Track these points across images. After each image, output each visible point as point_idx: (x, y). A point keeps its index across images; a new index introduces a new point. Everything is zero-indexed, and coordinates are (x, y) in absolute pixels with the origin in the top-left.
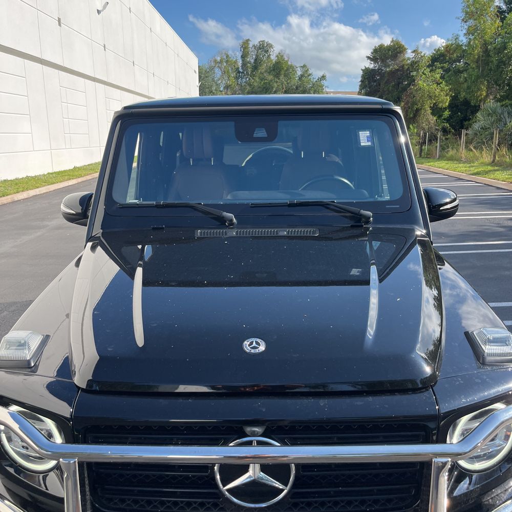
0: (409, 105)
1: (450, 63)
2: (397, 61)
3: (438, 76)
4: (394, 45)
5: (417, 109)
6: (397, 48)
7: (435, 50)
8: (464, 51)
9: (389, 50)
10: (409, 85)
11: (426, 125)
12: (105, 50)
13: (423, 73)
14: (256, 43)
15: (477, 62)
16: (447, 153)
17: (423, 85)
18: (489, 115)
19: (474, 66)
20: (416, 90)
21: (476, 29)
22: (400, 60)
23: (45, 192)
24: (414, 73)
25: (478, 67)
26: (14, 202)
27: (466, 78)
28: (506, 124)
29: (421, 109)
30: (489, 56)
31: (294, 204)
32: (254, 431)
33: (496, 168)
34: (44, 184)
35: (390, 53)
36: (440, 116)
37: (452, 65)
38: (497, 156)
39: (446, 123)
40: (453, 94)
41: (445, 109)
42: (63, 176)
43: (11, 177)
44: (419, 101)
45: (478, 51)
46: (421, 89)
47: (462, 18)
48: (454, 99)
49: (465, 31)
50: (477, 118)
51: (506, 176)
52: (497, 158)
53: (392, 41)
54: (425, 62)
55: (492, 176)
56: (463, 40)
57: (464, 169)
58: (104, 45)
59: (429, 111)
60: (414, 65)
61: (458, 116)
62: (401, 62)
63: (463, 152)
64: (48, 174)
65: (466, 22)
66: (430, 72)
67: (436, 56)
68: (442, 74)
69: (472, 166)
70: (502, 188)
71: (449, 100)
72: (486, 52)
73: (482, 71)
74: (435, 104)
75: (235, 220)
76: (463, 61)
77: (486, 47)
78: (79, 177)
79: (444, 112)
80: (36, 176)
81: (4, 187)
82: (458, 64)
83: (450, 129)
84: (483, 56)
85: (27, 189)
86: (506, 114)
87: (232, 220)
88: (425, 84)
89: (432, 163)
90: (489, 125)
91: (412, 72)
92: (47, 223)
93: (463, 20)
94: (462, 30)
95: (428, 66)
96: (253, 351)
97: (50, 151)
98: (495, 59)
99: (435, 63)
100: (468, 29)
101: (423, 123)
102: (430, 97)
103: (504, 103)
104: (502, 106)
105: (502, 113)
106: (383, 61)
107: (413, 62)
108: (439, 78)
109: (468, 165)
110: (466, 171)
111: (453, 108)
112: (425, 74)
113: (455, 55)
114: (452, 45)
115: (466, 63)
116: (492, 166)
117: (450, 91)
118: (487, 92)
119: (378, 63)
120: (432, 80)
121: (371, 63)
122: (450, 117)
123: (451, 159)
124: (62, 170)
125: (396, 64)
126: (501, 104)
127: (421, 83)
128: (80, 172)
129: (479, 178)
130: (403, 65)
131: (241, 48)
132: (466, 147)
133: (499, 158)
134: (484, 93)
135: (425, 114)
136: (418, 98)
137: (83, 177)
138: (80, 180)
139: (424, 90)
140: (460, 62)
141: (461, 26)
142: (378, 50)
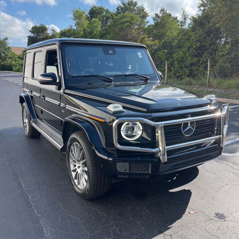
6: (43, 28)
35: (41, 30)
47: (73, 18)
53: (41, 24)
62: (46, 34)
87: (112, 80)
106: (37, 33)
107: (53, 35)
119: (35, 34)
121: (32, 34)
125: (44, 35)
130: (47, 36)
142: (35, 28)
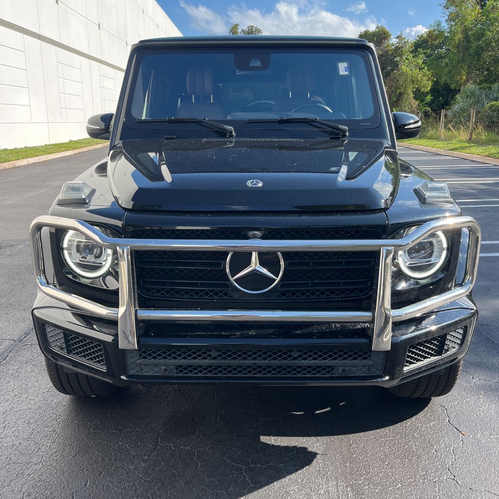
0: (393, 89)
1: (432, 49)
2: (382, 47)
3: (421, 61)
4: (379, 31)
5: (400, 93)
6: (382, 34)
7: (418, 37)
8: (446, 37)
9: (374, 36)
10: (393, 70)
11: (409, 109)
12: (99, 29)
13: (406, 58)
14: (245, 28)
15: (458, 48)
16: (427, 133)
17: (406, 70)
18: (468, 97)
19: (455, 51)
20: (400, 75)
21: (457, 16)
22: (385, 45)
23: (43, 160)
24: (398, 59)
25: (459, 52)
26: (15, 168)
27: (447, 63)
28: (484, 105)
29: (404, 93)
30: (469, 42)
31: (284, 120)
32: (255, 234)
33: (472, 145)
34: (42, 153)
35: (375, 39)
36: (422, 101)
37: (434, 51)
38: (473, 135)
39: (428, 107)
40: (435, 79)
41: (427, 93)
42: (59, 147)
43: (10, 147)
44: (402, 86)
45: (459, 36)
46: (404, 73)
47: (444, 5)
48: (436, 84)
49: (446, 18)
50: (457, 100)
51: (481, 151)
52: (473, 136)
53: (377, 27)
54: (408, 47)
55: (468, 151)
56: (445, 26)
57: (442, 145)
58: (99, 24)
59: (412, 96)
60: (398, 51)
61: (439, 101)
62: (386, 47)
63: (442, 131)
64: (46, 145)
65: (447, 8)
66: (413, 57)
67: (419, 42)
68: (424, 60)
69: (450, 144)
70: (476, 161)
71: (431, 84)
72: (467, 37)
73: (463, 56)
74: (417, 89)
75: (234, 133)
76: (445, 48)
77: (466, 33)
78: (75, 149)
79: (426, 96)
80: (34, 147)
81: (5, 154)
82: (440, 50)
83: (431, 113)
84: (463, 41)
85: (27, 157)
86: (484, 96)
87: (231, 132)
88: (408, 69)
89: (412, 141)
90: (468, 107)
91: (395, 57)
92: (49, 183)
93: (445, 7)
94: (444, 16)
95: (411, 52)
96: (254, 186)
97: (47, 124)
98: (474, 45)
99: (419, 49)
100: (449, 15)
101: (405, 106)
102: (413, 82)
103: (482, 86)
104: (480, 89)
105: (481, 96)
107: (397, 47)
108: (421, 63)
109: (446, 143)
110: (444, 147)
111: (434, 92)
112: (408, 60)
113: (437, 42)
114: (434, 31)
115: (448, 49)
116: (469, 143)
117: (432, 76)
118: (467, 77)
120: (415, 65)
122: (432, 101)
123: (430, 138)
124: (59, 143)
125: (381, 50)
126: (480, 87)
127: (404, 68)
128: (76, 145)
129: (456, 153)
130: (388, 51)
131: (230, 32)
132: (446, 127)
133: (475, 136)
134: (464, 78)
135: (408, 98)
136: (401, 82)
137: (79, 149)
138: (76, 151)
139: (407, 75)
140: (442, 49)
141: (443, 13)
142: (364, 36)
